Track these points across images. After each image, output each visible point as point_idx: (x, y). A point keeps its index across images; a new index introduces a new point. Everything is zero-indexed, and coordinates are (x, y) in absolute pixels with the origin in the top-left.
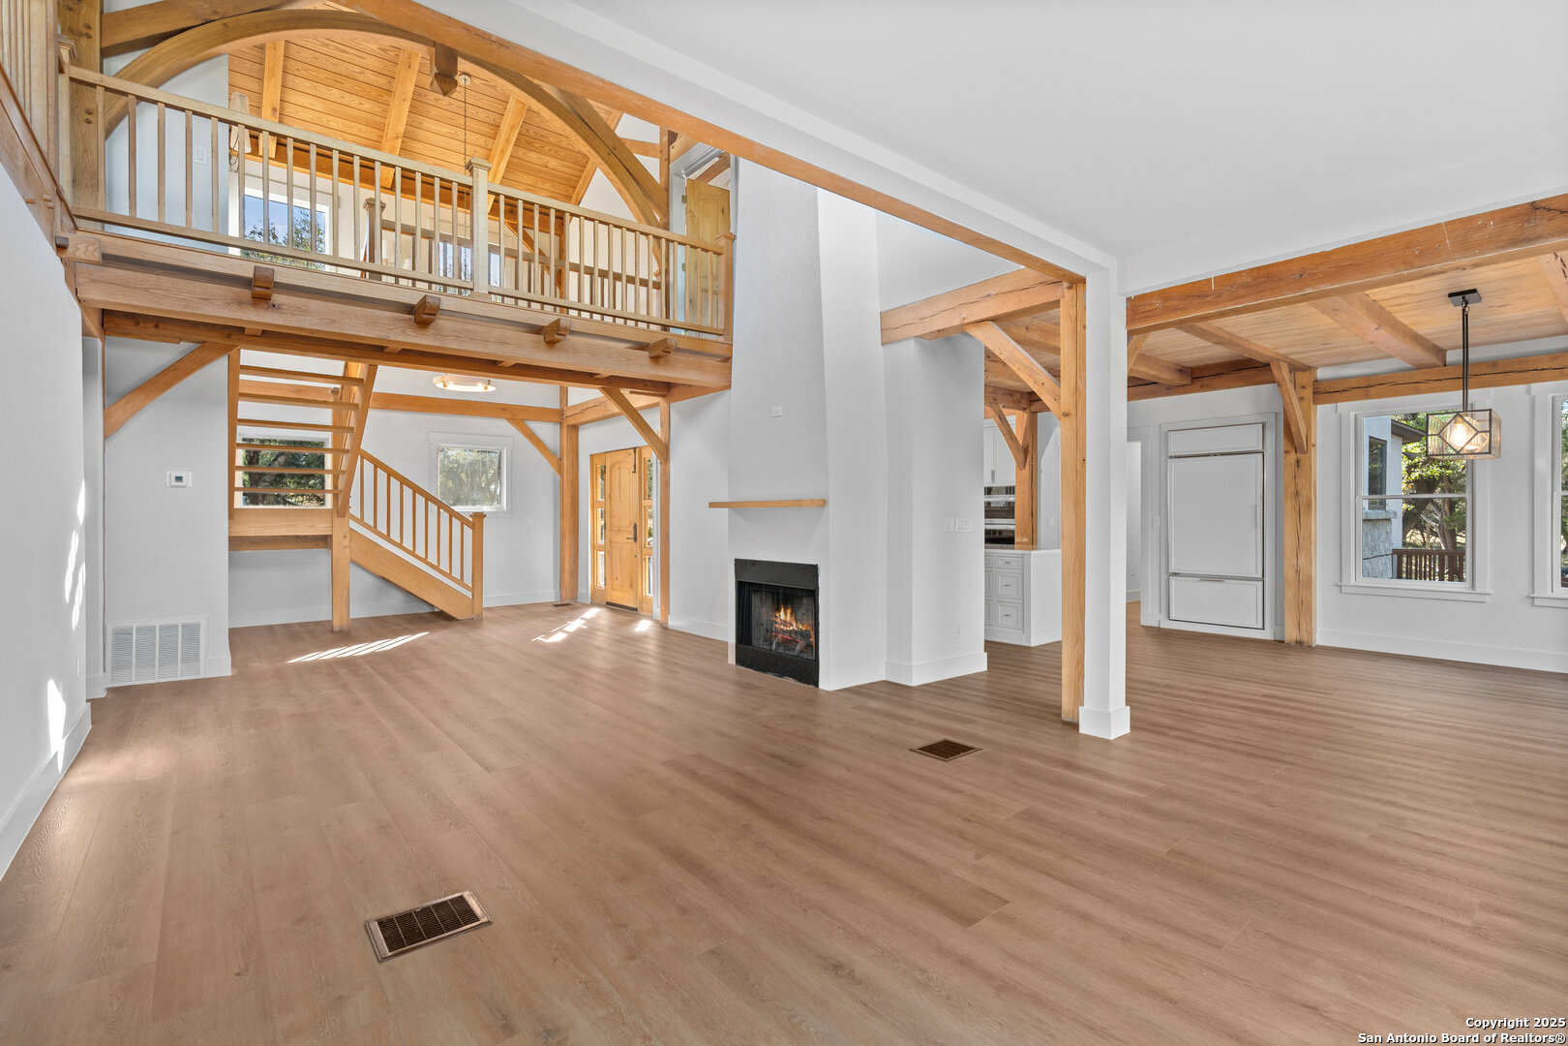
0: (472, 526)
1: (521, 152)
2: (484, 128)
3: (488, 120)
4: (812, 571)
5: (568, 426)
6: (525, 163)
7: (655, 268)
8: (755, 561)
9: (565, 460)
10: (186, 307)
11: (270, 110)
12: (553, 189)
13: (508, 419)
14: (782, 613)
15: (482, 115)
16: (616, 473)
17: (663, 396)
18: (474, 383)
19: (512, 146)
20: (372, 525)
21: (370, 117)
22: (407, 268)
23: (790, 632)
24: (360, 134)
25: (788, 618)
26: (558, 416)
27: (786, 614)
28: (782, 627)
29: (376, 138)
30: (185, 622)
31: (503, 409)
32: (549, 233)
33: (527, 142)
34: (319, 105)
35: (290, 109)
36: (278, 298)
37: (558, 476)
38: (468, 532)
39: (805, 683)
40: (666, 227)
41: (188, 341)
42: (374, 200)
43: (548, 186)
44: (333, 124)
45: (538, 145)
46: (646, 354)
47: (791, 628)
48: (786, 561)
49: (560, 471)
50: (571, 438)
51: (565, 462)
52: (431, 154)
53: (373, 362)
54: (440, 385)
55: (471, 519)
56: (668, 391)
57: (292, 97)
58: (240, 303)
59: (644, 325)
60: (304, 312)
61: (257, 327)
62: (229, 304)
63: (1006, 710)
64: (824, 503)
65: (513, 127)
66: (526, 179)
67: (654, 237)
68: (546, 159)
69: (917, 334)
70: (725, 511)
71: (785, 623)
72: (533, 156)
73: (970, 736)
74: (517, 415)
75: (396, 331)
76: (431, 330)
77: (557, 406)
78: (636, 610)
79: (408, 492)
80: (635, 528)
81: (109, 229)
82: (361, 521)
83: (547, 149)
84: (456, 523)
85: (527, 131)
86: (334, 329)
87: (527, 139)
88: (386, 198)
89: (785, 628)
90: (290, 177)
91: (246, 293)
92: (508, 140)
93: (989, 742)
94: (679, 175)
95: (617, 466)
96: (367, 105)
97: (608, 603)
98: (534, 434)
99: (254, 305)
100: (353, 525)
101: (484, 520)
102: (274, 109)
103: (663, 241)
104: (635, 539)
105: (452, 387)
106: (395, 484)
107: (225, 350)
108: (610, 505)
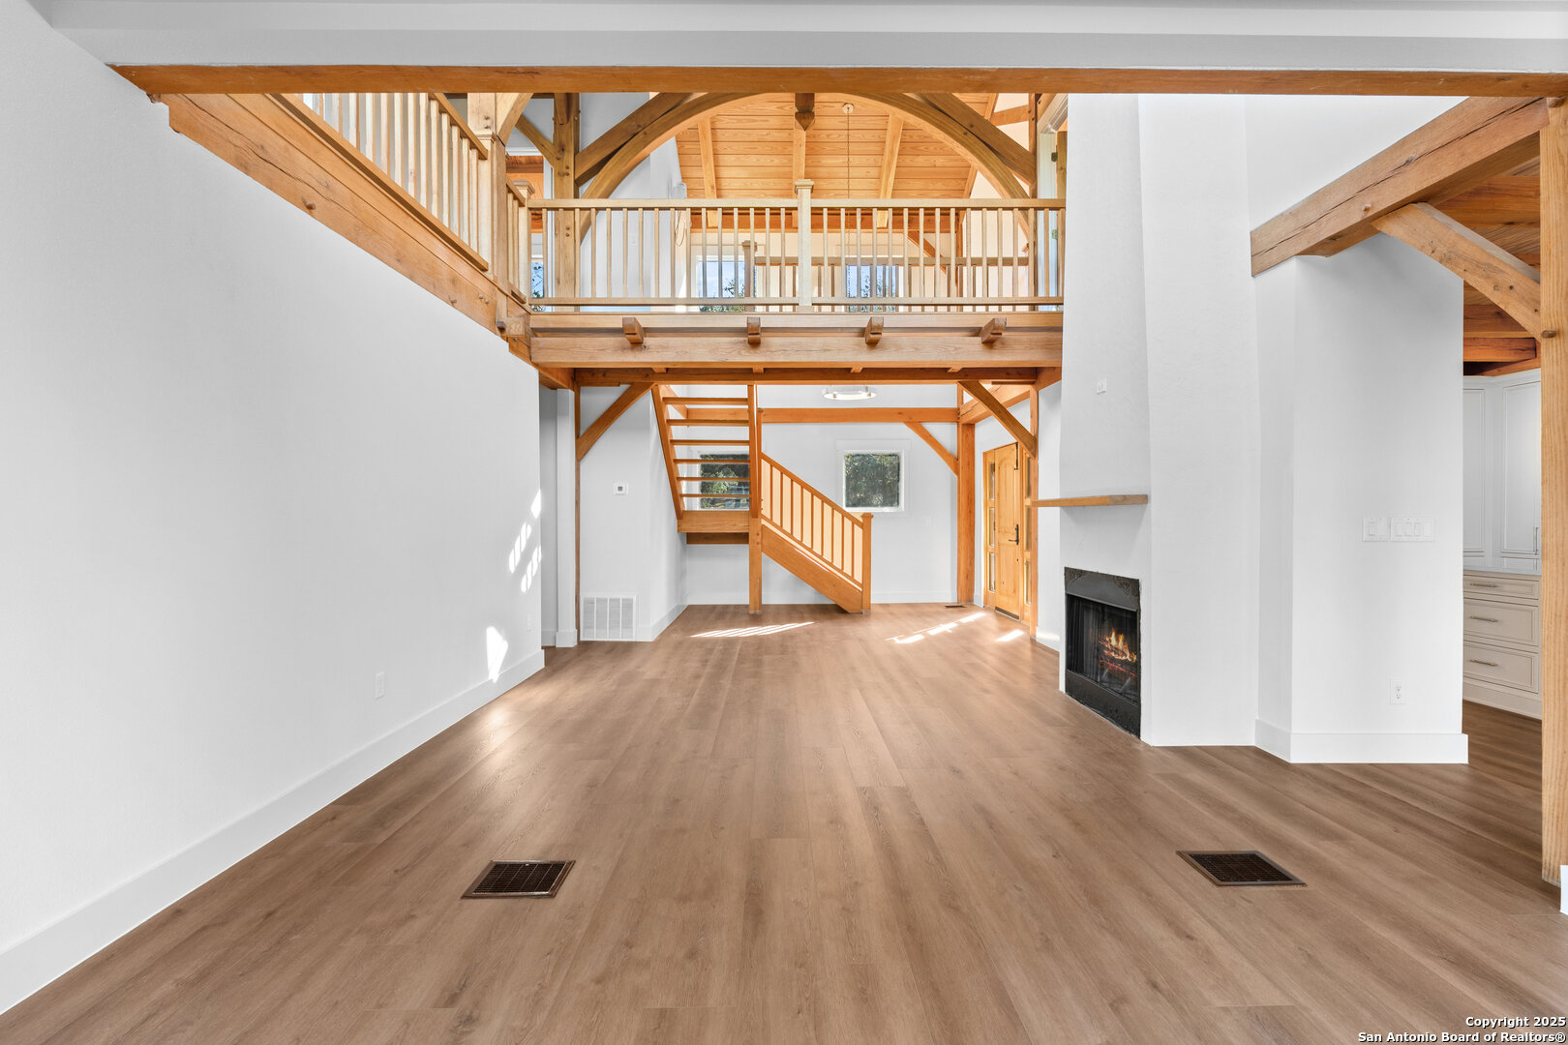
0: (862, 526)
1: (908, 160)
2: (873, 148)
3: (873, 139)
4: (1133, 586)
5: (963, 425)
6: (913, 169)
7: (1023, 241)
8: (1082, 571)
9: (961, 460)
10: (590, 358)
11: (710, 188)
12: (944, 187)
13: (905, 422)
14: (1113, 638)
15: (868, 136)
16: (1002, 468)
17: (1032, 383)
18: (855, 391)
19: (896, 156)
20: (779, 524)
21: (781, 169)
22: (761, 296)
23: (1121, 661)
24: (775, 187)
25: (1120, 645)
26: (954, 415)
27: (1117, 640)
28: (1113, 654)
29: (787, 187)
30: (625, 597)
31: (900, 413)
32: (949, 232)
33: (912, 148)
34: (743, 173)
35: (725, 184)
36: (648, 341)
37: (956, 476)
38: (859, 531)
39: (1127, 729)
40: (1034, 195)
41: (624, 383)
42: (749, 242)
43: (939, 185)
44: (756, 186)
45: (922, 148)
46: (979, 339)
47: (1124, 658)
48: (1111, 573)
49: (957, 472)
50: (967, 436)
51: (961, 462)
52: (832, 187)
53: (750, 382)
54: (830, 396)
55: (861, 520)
56: (1036, 378)
57: (724, 172)
58: (623, 349)
59: (1010, 309)
60: (665, 348)
61: (660, 366)
62: (616, 351)
63: (1429, 833)
64: (1143, 499)
65: (894, 138)
66: (919, 184)
67: (1020, 209)
68: (932, 159)
69: (1299, 251)
70: (1057, 510)
71: (1116, 650)
72: (921, 160)
73: (1306, 858)
74: (915, 418)
75: (733, 353)
76: (762, 349)
77: (954, 405)
78: (1017, 618)
79: (807, 494)
80: (1017, 529)
81: (583, 309)
82: (771, 521)
83: (932, 148)
84: (849, 524)
85: (911, 137)
86: (687, 359)
87: (909, 145)
88: (760, 237)
89: (1117, 657)
90: (720, 239)
91: (623, 340)
92: (892, 152)
93: (1330, 875)
94: (1047, 131)
95: (1003, 464)
96: (777, 161)
97: (997, 608)
98: (930, 436)
99: (632, 349)
100: (763, 522)
101: (872, 520)
102: (712, 187)
103: (1031, 211)
104: (1017, 541)
105: (840, 397)
106: (797, 487)
107: (644, 388)
108: (999, 502)
